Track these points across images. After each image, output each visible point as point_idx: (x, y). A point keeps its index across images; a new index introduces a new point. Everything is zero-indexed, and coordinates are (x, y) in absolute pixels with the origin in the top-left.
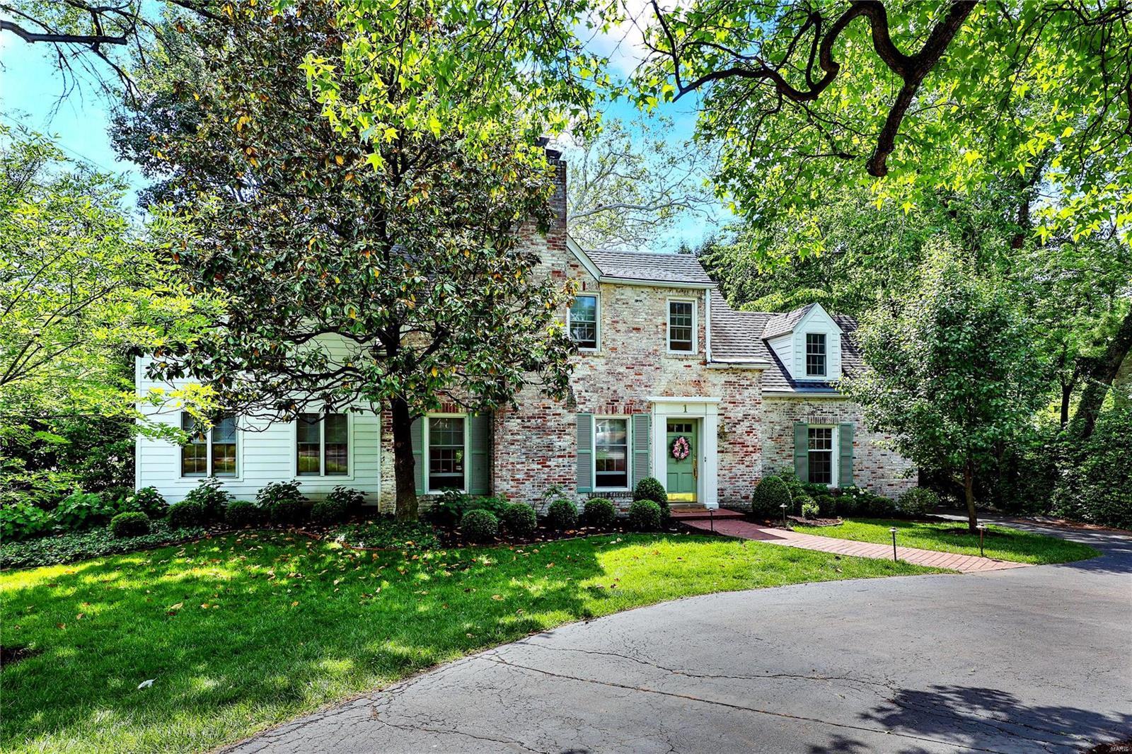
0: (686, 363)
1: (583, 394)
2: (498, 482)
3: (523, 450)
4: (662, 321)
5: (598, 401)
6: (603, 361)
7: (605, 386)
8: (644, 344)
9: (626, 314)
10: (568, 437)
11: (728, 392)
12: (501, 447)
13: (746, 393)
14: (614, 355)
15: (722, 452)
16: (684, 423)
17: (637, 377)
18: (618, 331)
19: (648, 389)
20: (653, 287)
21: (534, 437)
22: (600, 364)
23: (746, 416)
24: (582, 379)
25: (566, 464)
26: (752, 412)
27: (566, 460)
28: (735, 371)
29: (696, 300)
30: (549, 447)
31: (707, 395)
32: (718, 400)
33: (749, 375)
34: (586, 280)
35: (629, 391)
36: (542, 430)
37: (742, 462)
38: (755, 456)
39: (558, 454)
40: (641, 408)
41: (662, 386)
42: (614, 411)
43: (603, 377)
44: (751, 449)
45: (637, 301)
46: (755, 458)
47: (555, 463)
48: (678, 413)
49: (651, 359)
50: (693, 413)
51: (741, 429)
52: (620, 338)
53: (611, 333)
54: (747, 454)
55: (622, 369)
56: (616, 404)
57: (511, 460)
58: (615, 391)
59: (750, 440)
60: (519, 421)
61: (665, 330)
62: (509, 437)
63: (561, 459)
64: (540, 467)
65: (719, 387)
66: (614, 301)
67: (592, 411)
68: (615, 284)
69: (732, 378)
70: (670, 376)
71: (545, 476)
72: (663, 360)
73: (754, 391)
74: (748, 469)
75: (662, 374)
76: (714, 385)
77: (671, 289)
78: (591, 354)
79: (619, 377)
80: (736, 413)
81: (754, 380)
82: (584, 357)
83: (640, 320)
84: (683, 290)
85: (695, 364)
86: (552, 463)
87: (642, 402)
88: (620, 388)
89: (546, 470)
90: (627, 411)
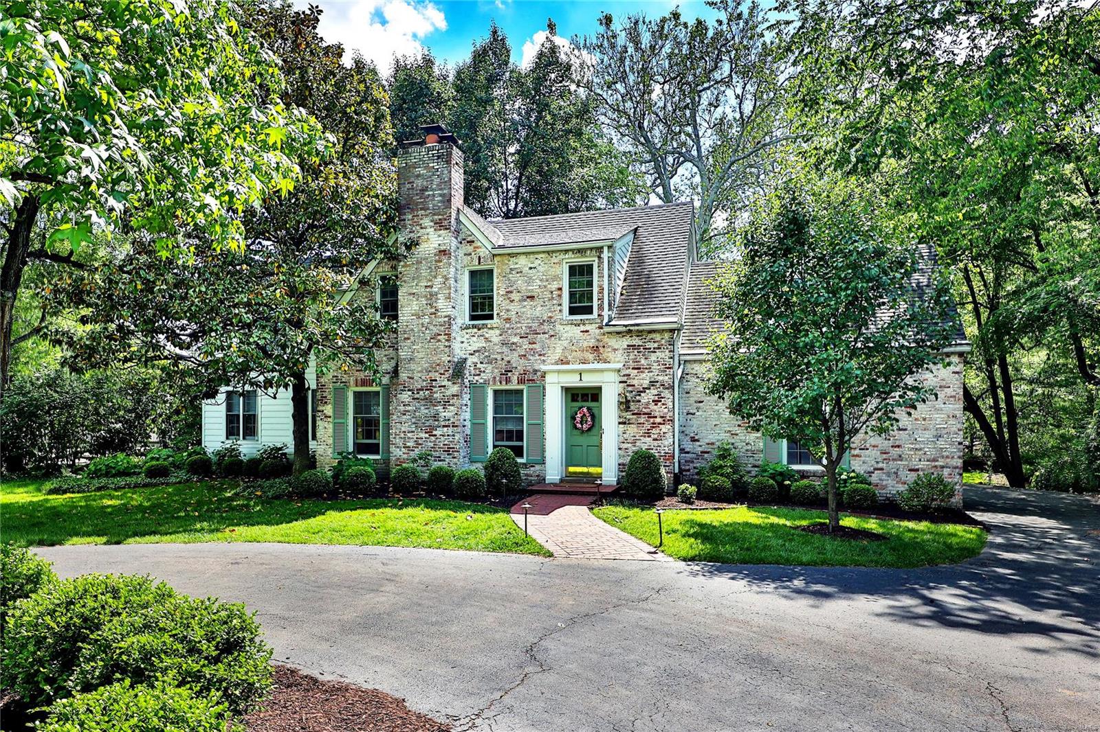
0: (582, 328)
1: (479, 366)
2: (392, 449)
3: (413, 420)
4: (557, 286)
5: (492, 372)
6: (498, 332)
7: (499, 357)
8: (539, 311)
9: (521, 284)
10: (452, 408)
11: (632, 356)
12: (395, 417)
13: (653, 357)
14: (508, 325)
15: (624, 423)
16: (580, 392)
17: (531, 346)
18: (512, 301)
19: (542, 358)
20: (548, 252)
21: (423, 408)
22: (494, 335)
23: (653, 383)
24: (478, 351)
25: (450, 433)
26: (660, 378)
27: (451, 429)
28: (640, 333)
29: (596, 259)
30: (436, 417)
31: (606, 361)
32: (620, 366)
33: (657, 337)
34: (482, 255)
35: (522, 361)
36: (430, 401)
37: (648, 434)
38: (664, 428)
39: (443, 423)
40: (535, 378)
41: (557, 353)
42: (508, 381)
43: (498, 349)
44: (658, 420)
45: (531, 268)
46: (664, 430)
47: (440, 433)
48: (573, 381)
49: (546, 327)
50: (589, 381)
51: (646, 398)
52: (514, 308)
53: (505, 303)
54: (654, 425)
55: (516, 339)
56: (510, 374)
57: (403, 429)
58: (509, 362)
59: (658, 410)
60: (410, 393)
61: (560, 296)
62: (402, 408)
63: (445, 429)
64: (427, 435)
65: (621, 351)
66: (508, 271)
67: (486, 383)
68: (509, 254)
69: (636, 341)
70: (565, 343)
71: (432, 445)
72: (559, 327)
73: (664, 355)
74: (656, 443)
75: (557, 341)
76: (615, 350)
77: (566, 251)
78: (485, 326)
79: (512, 347)
80: (642, 380)
81: (663, 342)
82: (479, 329)
83: (535, 288)
84: (580, 251)
85: (592, 328)
86: (438, 432)
87: (535, 371)
88: (514, 358)
89: (433, 438)
90: (520, 381)
